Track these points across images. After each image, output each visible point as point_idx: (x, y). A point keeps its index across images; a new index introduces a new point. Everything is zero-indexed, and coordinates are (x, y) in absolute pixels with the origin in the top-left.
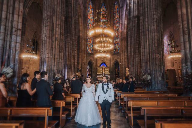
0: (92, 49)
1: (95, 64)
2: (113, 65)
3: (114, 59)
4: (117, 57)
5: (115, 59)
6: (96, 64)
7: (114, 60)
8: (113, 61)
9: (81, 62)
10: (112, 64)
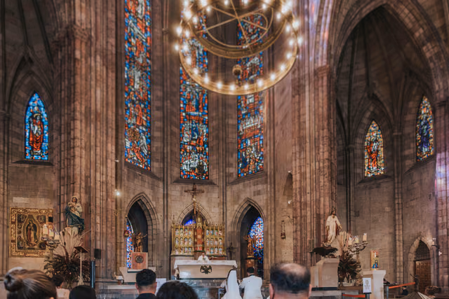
0: (145, 152)
1: (160, 216)
2: (233, 223)
3: (239, 197)
4: (253, 188)
5: (243, 196)
6: (166, 216)
7: (241, 201)
8: (236, 207)
9: (88, 177)
10: (230, 220)
